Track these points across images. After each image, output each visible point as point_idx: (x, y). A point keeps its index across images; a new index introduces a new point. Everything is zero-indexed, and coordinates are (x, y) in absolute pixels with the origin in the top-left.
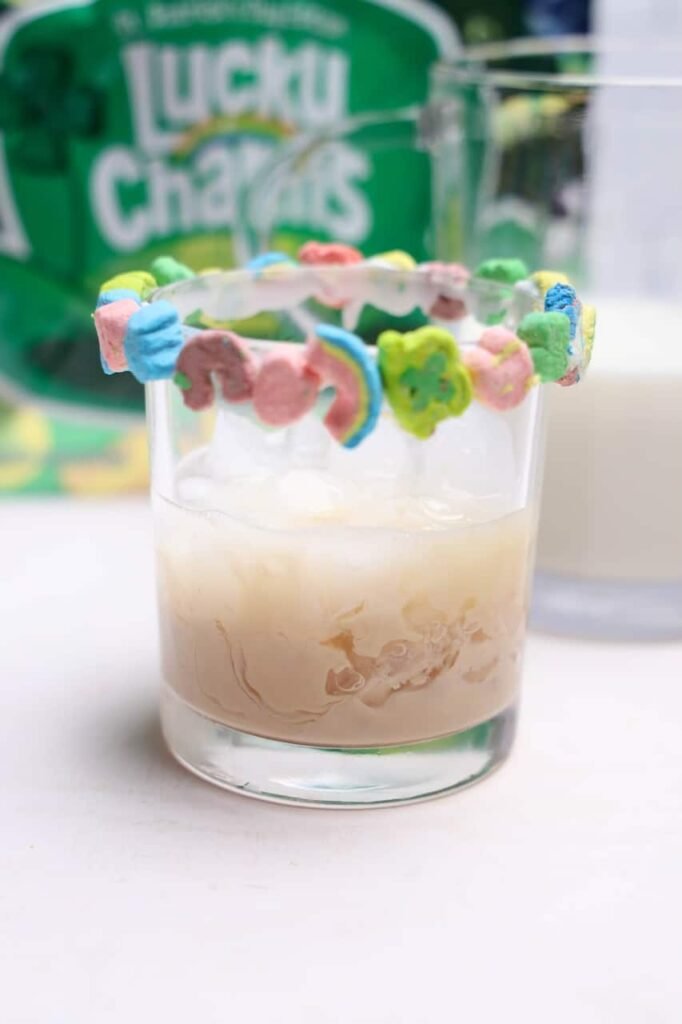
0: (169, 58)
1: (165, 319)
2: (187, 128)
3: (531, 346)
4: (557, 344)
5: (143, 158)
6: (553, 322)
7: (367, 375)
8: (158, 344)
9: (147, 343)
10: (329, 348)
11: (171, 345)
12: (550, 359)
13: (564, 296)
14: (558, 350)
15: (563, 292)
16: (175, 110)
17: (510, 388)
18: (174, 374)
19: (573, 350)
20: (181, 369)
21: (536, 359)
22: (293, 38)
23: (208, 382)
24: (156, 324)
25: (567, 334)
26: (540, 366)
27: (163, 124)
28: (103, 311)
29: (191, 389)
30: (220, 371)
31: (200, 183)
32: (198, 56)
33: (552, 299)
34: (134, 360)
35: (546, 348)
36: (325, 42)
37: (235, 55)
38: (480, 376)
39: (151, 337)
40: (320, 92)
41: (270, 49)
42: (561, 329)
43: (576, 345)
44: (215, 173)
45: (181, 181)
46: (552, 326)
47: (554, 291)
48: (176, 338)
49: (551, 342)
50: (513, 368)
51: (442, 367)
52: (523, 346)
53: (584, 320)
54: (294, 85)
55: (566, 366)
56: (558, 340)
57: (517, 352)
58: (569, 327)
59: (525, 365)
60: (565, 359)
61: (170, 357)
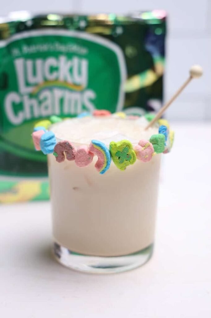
0: (29, 63)
1: (51, 137)
2: (36, 85)
3: (153, 144)
4: (161, 143)
5: (21, 95)
6: (160, 137)
7: (106, 153)
8: (49, 144)
9: (46, 143)
10: (95, 146)
11: (53, 144)
12: (159, 147)
13: (164, 129)
14: (161, 145)
15: (164, 128)
16: (31, 79)
17: (147, 156)
18: (53, 152)
19: (166, 144)
20: (55, 151)
21: (154, 148)
22: (70, 55)
23: (63, 154)
24: (49, 138)
25: (164, 140)
26: (156, 150)
27: (27, 84)
28: (35, 134)
29: (58, 157)
30: (66, 152)
31: (40, 103)
32: (39, 62)
33: (161, 130)
34: (43, 148)
35: (158, 144)
36: (80, 56)
37: (51, 61)
38: (138, 153)
39: (47, 142)
40: (80, 73)
41: (63, 59)
42: (162, 139)
43: (167, 143)
44: (45, 99)
45: (34, 102)
46: (159, 138)
47: (161, 127)
48: (54, 142)
49: (159, 143)
50: (148, 151)
51: (127, 151)
52: (151, 144)
53: (170, 135)
54: (71, 70)
55: (164, 149)
56: (161, 142)
57: (149, 146)
58: (165, 138)
59: (152, 149)
60: (164, 147)
61: (52, 147)
